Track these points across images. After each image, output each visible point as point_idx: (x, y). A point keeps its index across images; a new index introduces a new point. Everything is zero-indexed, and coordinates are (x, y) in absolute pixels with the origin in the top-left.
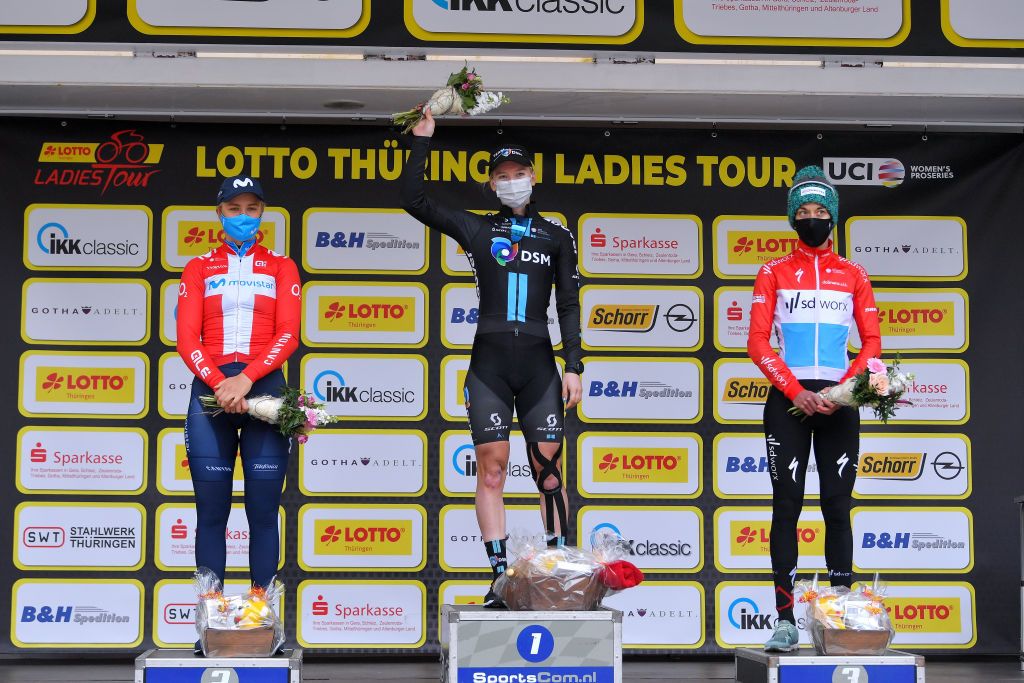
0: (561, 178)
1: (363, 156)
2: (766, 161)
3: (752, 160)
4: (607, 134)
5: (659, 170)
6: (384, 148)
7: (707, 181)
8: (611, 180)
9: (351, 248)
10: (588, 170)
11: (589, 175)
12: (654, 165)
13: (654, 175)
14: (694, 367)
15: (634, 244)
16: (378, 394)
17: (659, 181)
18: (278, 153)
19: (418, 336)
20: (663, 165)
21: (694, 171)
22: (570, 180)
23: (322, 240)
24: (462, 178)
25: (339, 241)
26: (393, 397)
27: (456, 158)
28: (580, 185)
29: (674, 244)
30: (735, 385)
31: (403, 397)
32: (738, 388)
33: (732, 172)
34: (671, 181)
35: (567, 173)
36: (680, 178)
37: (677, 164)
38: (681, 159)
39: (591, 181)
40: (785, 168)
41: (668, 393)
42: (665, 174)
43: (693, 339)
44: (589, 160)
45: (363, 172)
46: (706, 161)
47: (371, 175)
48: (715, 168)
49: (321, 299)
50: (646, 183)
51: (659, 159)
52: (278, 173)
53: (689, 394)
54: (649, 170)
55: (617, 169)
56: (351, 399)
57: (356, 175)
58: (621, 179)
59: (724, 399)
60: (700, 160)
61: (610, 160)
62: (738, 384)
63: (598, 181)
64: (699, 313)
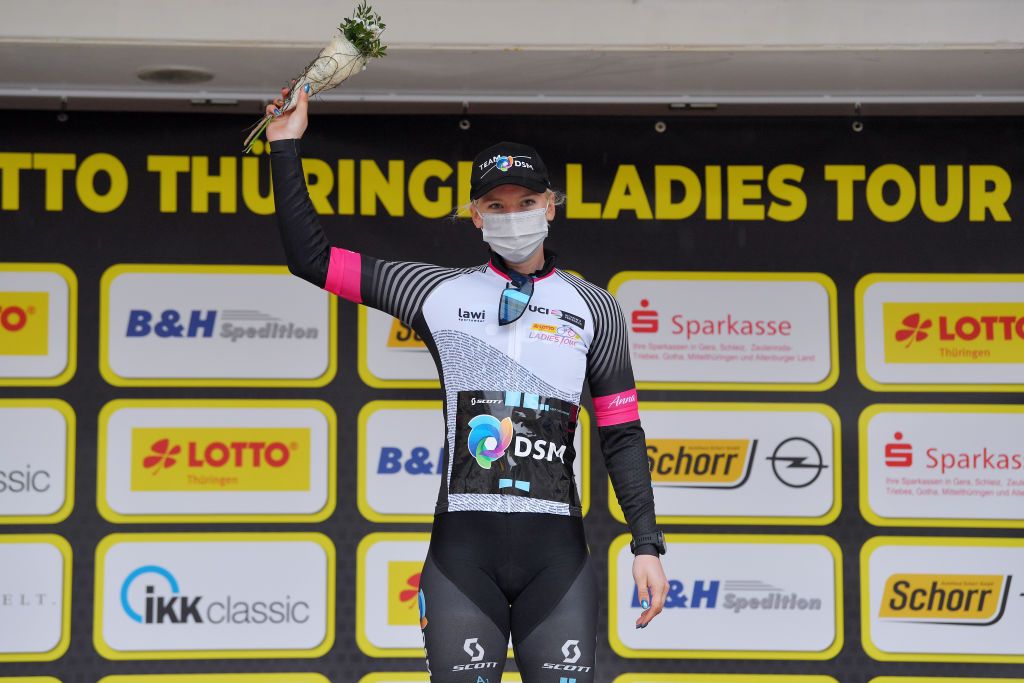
0: (579, 209)
1: (214, 170)
2: (955, 173)
3: (928, 173)
4: (660, 128)
5: (755, 192)
6: (251, 154)
7: (845, 211)
8: (667, 210)
9: (191, 340)
10: (626, 193)
11: (628, 203)
12: (746, 182)
13: (747, 202)
14: (825, 554)
15: (711, 328)
16: (242, 608)
17: (756, 213)
18: (54, 165)
19: (316, 498)
20: (763, 184)
21: (820, 193)
22: (592, 211)
23: (138, 323)
24: (396, 209)
25: (169, 326)
26: (269, 613)
27: (385, 172)
28: (609, 221)
29: (783, 328)
30: (902, 588)
31: (288, 613)
32: (909, 592)
33: (891, 193)
34: (777, 213)
35: (587, 198)
36: (793, 206)
37: (789, 182)
38: (796, 172)
39: (632, 213)
40: (990, 186)
41: (776, 601)
42: (767, 198)
43: (821, 501)
44: (627, 175)
45: (214, 199)
46: (843, 176)
47: (228, 206)
48: (860, 188)
49: (137, 433)
50: (733, 215)
51: (756, 172)
52: (54, 201)
53: (816, 604)
54: (738, 192)
55: (678, 192)
56: (190, 618)
57: (199, 205)
58: (686, 209)
59: (882, 614)
60: (831, 172)
61: (665, 174)
62: (907, 585)
63: (643, 213)
64: (832, 454)
